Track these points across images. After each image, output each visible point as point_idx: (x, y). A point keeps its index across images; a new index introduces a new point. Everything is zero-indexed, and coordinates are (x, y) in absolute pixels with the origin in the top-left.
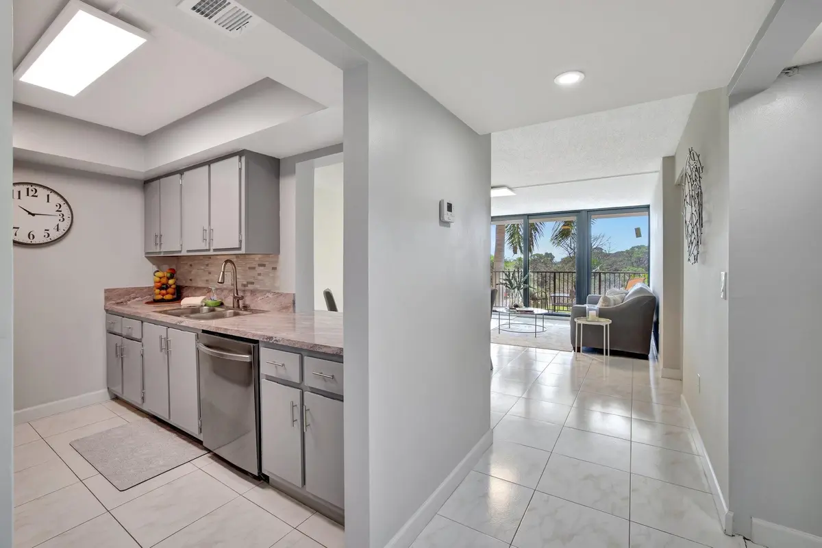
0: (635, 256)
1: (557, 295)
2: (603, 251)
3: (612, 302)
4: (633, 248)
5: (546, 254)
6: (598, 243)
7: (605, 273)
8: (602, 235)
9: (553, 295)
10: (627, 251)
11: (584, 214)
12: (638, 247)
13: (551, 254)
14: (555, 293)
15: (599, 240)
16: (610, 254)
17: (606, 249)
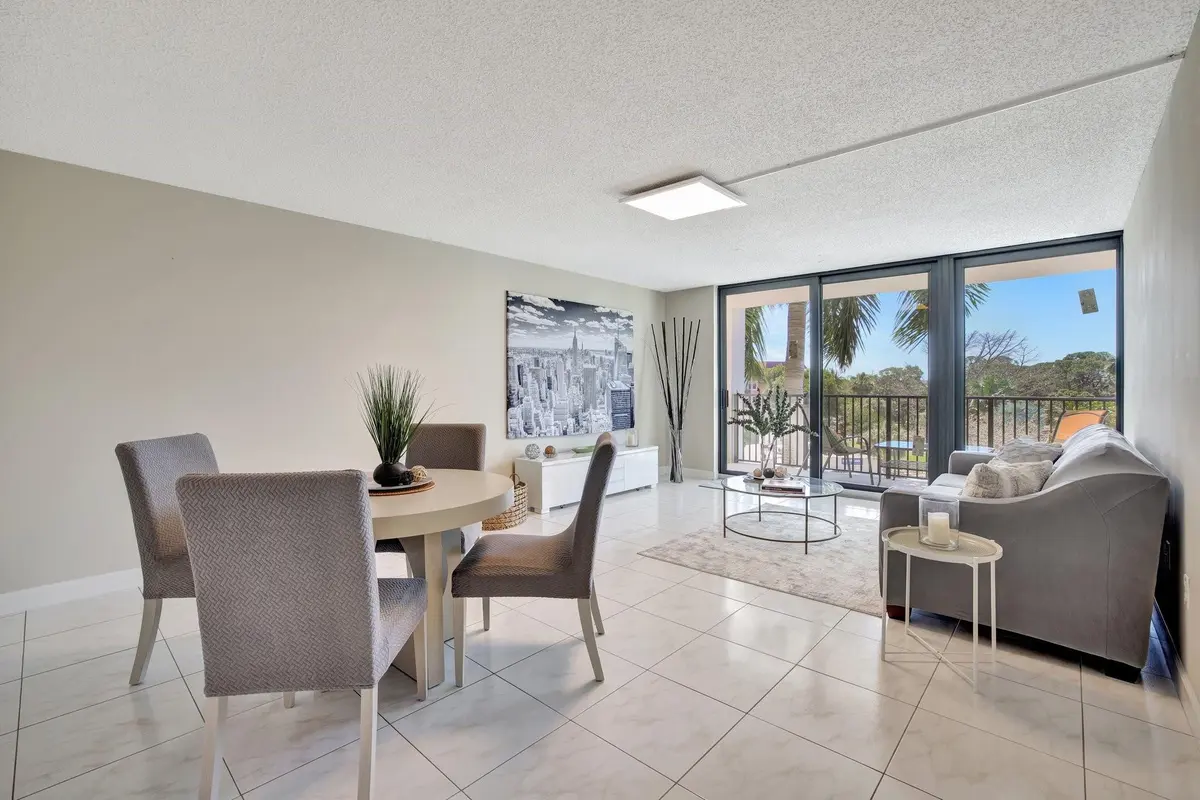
0: (1075, 370)
1: (894, 444)
2: (1013, 362)
3: (1008, 488)
4: (1069, 358)
5: (909, 368)
6: (1001, 349)
7: (1014, 400)
8: (1010, 333)
9: (884, 444)
10: (1058, 363)
11: (946, 268)
12: (1082, 356)
13: (917, 368)
14: (889, 438)
15: (1004, 343)
16: (1025, 367)
17: (1016, 358)
